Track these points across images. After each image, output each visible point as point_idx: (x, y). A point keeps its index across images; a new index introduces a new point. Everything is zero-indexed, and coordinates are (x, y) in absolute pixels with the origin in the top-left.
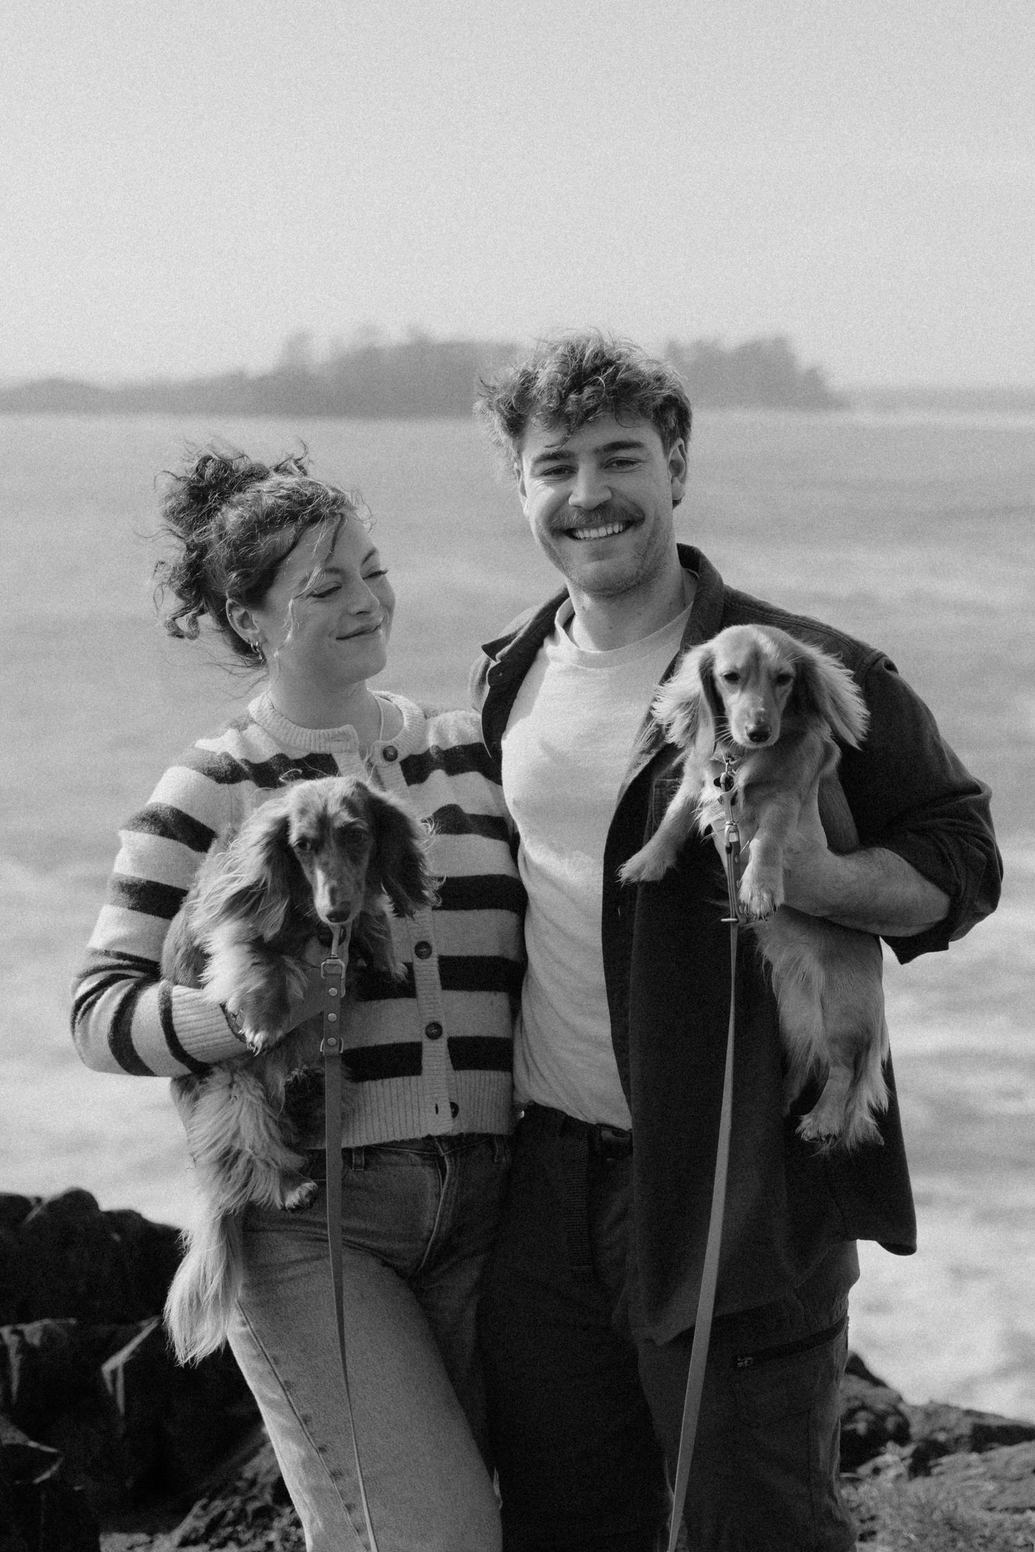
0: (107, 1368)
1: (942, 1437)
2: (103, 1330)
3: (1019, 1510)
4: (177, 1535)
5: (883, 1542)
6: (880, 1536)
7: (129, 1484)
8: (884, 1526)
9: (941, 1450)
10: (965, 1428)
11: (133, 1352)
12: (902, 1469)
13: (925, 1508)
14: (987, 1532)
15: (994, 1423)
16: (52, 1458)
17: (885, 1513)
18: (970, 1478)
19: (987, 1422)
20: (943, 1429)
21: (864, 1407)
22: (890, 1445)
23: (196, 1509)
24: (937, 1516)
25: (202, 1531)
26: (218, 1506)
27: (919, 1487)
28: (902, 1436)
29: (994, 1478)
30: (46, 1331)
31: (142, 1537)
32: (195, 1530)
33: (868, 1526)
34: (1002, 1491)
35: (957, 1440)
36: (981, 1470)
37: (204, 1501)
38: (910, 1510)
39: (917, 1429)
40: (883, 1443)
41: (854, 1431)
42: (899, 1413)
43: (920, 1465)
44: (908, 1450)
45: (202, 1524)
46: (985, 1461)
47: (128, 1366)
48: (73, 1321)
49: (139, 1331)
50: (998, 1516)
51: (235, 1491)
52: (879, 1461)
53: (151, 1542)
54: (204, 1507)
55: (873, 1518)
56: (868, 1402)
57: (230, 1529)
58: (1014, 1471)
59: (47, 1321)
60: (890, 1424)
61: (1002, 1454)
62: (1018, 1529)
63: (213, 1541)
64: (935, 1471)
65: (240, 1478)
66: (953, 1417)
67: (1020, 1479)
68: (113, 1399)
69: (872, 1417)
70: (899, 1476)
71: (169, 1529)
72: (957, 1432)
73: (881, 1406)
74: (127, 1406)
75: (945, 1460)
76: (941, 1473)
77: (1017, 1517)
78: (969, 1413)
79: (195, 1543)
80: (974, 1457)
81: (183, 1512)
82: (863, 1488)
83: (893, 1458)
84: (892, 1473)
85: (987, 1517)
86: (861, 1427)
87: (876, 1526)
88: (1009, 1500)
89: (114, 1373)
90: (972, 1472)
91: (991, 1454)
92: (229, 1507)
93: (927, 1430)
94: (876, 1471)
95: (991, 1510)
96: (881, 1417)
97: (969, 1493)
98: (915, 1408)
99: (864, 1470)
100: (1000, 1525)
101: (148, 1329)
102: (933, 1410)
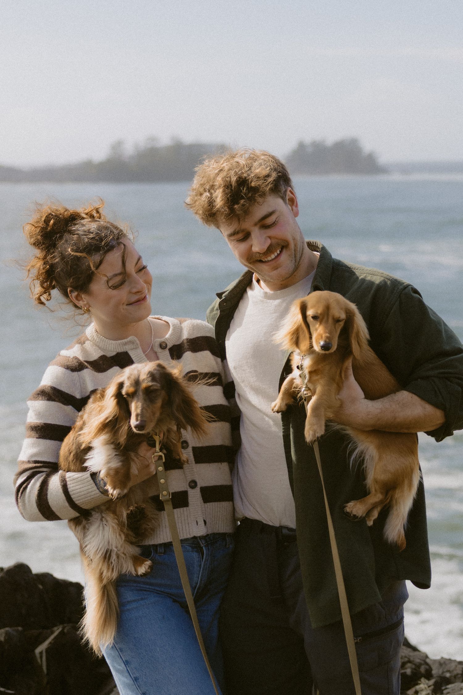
0: (37, 651)
1: (448, 675)
2: (35, 632)
9: (448, 681)
10: (459, 671)
11: (50, 643)
12: (429, 691)
20: (449, 671)
21: (409, 662)
22: (423, 680)
28: (428, 675)
30: (7, 633)
35: (455, 677)
39: (436, 671)
40: (419, 679)
41: (405, 673)
42: (427, 663)
43: (438, 689)
44: (432, 682)
47: (48, 650)
48: (20, 628)
49: (52, 633)
52: (417, 687)
56: (412, 659)
59: (7, 629)
60: (423, 669)
64: (445, 691)
66: (453, 665)
68: (41, 667)
69: (413, 666)
72: (455, 672)
73: (418, 661)
74: (48, 669)
75: (450, 686)
76: (448, 693)
78: (461, 663)
83: (424, 686)
84: (424, 693)
86: (409, 671)
89: (41, 653)
90: (462, 692)
93: (440, 672)
94: (418, 692)
96: (418, 666)
98: (435, 661)
99: (411, 692)
101: (57, 631)
102: (443, 663)
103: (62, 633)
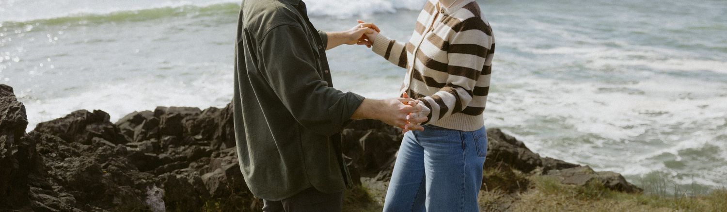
0: (361, 140)
1: (549, 165)
2: (360, 132)
3: (570, 184)
4: (376, 178)
5: (537, 189)
6: (536, 188)
7: (365, 166)
8: (537, 186)
9: (550, 168)
10: (555, 164)
11: (367, 137)
12: (541, 173)
13: (547, 182)
14: (562, 189)
15: (562, 163)
16: (350, 160)
17: (537, 183)
18: (556, 176)
19: (560, 162)
20: (550, 164)
21: (532, 158)
22: (538, 167)
23: (380, 173)
24: (550, 184)
25: (382, 178)
26: (385, 173)
27: (545, 177)
28: (540, 165)
29: (563, 176)
30: (348, 132)
31: (368, 178)
32: (380, 177)
33: (533, 186)
34: (565, 179)
35: (553, 166)
36: (560, 174)
37: (382, 171)
38: (544, 183)
39: (544, 163)
40: (536, 166)
41: (529, 163)
42: (540, 160)
43: (545, 172)
44: (542, 168)
45: (382, 176)
46: (561, 172)
47: (366, 140)
48: (353, 130)
49: (367, 132)
50: (565, 185)
51: (389, 169)
52: (536, 170)
53: (370, 180)
54: (382, 172)
55: (535, 184)
56: (533, 157)
57: (388, 178)
58: (568, 175)
59: (347, 129)
60: (538, 162)
61: (565, 170)
62: (569, 188)
63: (384, 180)
64: (549, 173)
65: (390, 166)
66: (552, 162)
67: (569, 177)
68: (362, 147)
70: (540, 175)
71: (374, 177)
72: (553, 165)
74: (365, 149)
75: (550, 171)
76: (550, 174)
77: (569, 186)
78: (556, 160)
79: (380, 180)
80: (558, 171)
81: (378, 173)
82: (532, 177)
83: (538, 170)
84: (538, 173)
85: (563, 186)
86: (531, 162)
87: (535, 185)
88: (567, 181)
89: (362, 142)
90: (558, 174)
91: (563, 170)
92: (388, 173)
93: (546, 164)
94: (535, 173)
95: (563, 183)
96: (536, 160)
97: (557, 179)
98: (543, 158)
99: (532, 172)
100: (565, 187)
101: (370, 132)
102: (547, 159)
103: (372, 134)
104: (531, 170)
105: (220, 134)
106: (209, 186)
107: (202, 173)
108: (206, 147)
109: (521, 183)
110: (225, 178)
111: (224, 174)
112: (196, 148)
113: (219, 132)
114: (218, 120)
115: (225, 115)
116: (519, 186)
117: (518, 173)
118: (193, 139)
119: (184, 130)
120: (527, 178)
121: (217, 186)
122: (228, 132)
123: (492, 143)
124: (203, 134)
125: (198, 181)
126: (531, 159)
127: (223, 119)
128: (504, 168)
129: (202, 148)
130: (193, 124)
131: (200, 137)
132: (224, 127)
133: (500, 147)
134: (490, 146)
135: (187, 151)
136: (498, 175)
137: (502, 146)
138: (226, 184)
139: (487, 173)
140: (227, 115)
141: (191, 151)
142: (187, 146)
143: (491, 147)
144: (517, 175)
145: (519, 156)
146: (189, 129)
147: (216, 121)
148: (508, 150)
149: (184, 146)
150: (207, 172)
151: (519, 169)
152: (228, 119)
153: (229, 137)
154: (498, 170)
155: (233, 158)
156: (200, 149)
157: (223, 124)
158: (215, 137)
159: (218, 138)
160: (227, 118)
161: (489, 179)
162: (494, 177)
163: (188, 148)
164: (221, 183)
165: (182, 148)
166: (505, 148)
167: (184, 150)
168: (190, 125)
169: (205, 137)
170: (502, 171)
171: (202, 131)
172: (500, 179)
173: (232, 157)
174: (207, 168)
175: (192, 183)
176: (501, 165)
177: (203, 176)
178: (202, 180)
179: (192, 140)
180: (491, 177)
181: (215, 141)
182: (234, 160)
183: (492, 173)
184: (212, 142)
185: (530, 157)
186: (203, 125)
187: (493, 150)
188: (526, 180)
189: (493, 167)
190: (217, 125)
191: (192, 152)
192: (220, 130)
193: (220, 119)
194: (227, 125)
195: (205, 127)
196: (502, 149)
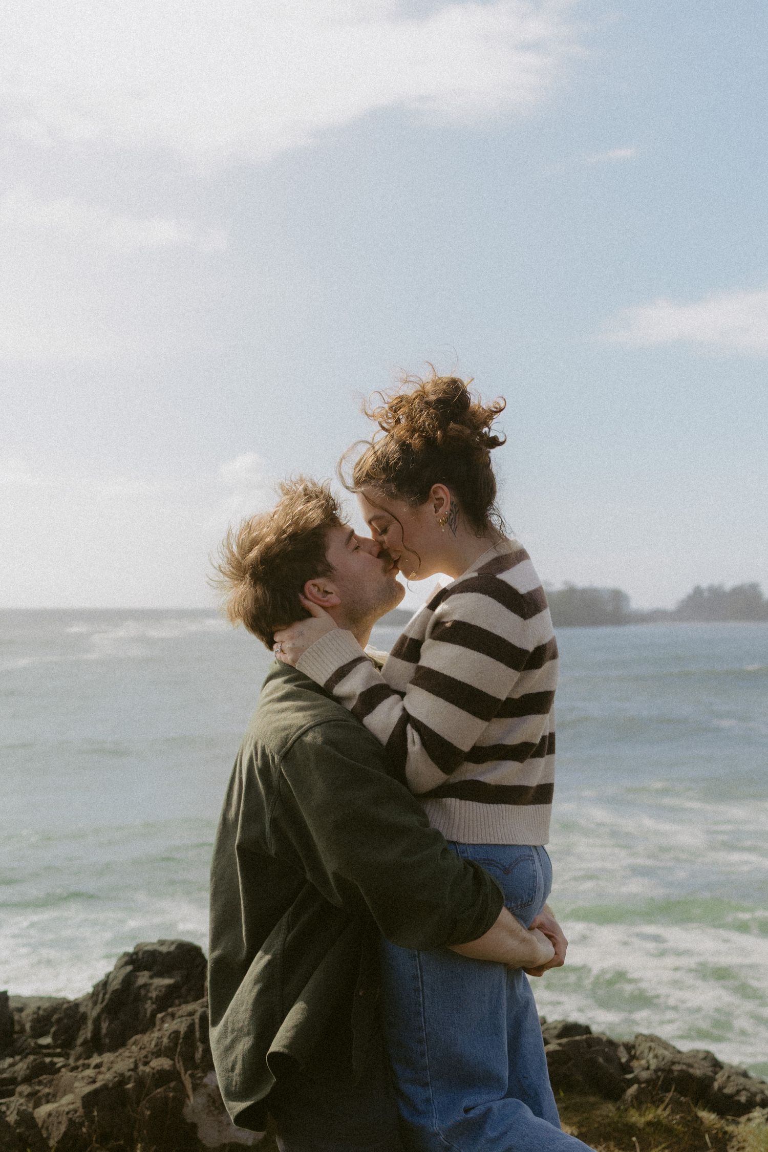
8: (749, 1145)
12: (763, 1119)
17: (751, 1139)
21: (744, 1089)
22: (758, 1108)
28: (763, 1105)
33: (741, 1145)
40: (754, 1107)
41: (739, 1101)
42: (764, 1093)
52: (751, 1115)
55: (744, 1141)
56: (747, 1087)
60: (759, 1098)
69: (749, 1095)
70: (760, 1123)
73: (754, 1090)
82: (741, 1127)
83: (758, 1114)
84: (757, 1121)
86: (743, 1098)
87: (746, 1145)
94: (749, 1120)
96: (754, 1095)
99: (743, 1119)
104: (743, 1114)
105: (89, 1035)
106: (47, 1129)
107: (37, 1105)
108: (56, 1060)
109: (714, 1139)
110: (81, 1111)
111: (79, 1104)
112: (35, 1060)
113: (86, 1033)
114: (87, 1006)
115: (101, 995)
116: (709, 1145)
117: (708, 1117)
118: (32, 1044)
119: (17, 1028)
120: (730, 1128)
121: (63, 1128)
122: (104, 1031)
123: (656, 1056)
124: (55, 1037)
125: (26, 1119)
126: (744, 1093)
127: (95, 1003)
128: (677, 1106)
129: (48, 1060)
130: (35, 1016)
131: (46, 1040)
132: (97, 1021)
133: (673, 1063)
134: (651, 1062)
135: (17, 1068)
136: (665, 1122)
137: (679, 1063)
138: (82, 1124)
139: (640, 1115)
140: (104, 994)
141: (25, 1067)
142: (18, 1058)
143: (654, 1064)
144: (706, 1122)
145: (716, 1085)
146: (28, 1026)
147: (82, 1009)
148: (691, 1071)
149: (12, 1056)
150: (48, 1102)
151: (712, 1109)
152: (105, 1003)
153: (107, 1041)
154: (665, 1109)
155: (99, 1073)
156: (44, 1062)
157: (94, 1013)
158: (80, 1041)
159: (85, 1043)
160: (102, 1002)
161: (644, 1129)
162: (655, 1125)
163: (21, 1060)
164: (70, 1120)
165: (9, 1060)
166: (684, 1067)
167: (12, 1065)
168: (30, 1018)
169: (59, 1042)
170: (673, 1112)
171: (53, 1030)
172: (669, 1131)
173: (97, 1070)
174: (48, 1094)
175: (12, 1123)
176: (671, 1099)
177: (37, 1110)
178: (33, 1118)
179: (29, 1044)
180: (649, 1124)
181: (79, 1049)
182: (100, 1077)
183: (650, 1117)
184: (72, 1052)
185: (741, 1087)
186: (56, 1017)
187: (656, 1071)
188: (725, 1133)
189: (653, 1103)
190: (84, 1017)
191: (28, 1068)
192: (90, 1025)
193: (90, 1005)
194: (103, 1017)
195: (59, 1021)
196: (676, 1068)
